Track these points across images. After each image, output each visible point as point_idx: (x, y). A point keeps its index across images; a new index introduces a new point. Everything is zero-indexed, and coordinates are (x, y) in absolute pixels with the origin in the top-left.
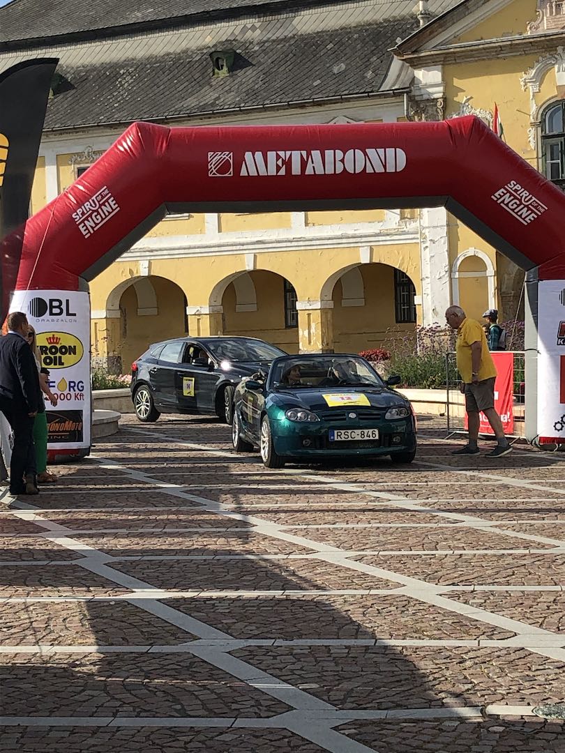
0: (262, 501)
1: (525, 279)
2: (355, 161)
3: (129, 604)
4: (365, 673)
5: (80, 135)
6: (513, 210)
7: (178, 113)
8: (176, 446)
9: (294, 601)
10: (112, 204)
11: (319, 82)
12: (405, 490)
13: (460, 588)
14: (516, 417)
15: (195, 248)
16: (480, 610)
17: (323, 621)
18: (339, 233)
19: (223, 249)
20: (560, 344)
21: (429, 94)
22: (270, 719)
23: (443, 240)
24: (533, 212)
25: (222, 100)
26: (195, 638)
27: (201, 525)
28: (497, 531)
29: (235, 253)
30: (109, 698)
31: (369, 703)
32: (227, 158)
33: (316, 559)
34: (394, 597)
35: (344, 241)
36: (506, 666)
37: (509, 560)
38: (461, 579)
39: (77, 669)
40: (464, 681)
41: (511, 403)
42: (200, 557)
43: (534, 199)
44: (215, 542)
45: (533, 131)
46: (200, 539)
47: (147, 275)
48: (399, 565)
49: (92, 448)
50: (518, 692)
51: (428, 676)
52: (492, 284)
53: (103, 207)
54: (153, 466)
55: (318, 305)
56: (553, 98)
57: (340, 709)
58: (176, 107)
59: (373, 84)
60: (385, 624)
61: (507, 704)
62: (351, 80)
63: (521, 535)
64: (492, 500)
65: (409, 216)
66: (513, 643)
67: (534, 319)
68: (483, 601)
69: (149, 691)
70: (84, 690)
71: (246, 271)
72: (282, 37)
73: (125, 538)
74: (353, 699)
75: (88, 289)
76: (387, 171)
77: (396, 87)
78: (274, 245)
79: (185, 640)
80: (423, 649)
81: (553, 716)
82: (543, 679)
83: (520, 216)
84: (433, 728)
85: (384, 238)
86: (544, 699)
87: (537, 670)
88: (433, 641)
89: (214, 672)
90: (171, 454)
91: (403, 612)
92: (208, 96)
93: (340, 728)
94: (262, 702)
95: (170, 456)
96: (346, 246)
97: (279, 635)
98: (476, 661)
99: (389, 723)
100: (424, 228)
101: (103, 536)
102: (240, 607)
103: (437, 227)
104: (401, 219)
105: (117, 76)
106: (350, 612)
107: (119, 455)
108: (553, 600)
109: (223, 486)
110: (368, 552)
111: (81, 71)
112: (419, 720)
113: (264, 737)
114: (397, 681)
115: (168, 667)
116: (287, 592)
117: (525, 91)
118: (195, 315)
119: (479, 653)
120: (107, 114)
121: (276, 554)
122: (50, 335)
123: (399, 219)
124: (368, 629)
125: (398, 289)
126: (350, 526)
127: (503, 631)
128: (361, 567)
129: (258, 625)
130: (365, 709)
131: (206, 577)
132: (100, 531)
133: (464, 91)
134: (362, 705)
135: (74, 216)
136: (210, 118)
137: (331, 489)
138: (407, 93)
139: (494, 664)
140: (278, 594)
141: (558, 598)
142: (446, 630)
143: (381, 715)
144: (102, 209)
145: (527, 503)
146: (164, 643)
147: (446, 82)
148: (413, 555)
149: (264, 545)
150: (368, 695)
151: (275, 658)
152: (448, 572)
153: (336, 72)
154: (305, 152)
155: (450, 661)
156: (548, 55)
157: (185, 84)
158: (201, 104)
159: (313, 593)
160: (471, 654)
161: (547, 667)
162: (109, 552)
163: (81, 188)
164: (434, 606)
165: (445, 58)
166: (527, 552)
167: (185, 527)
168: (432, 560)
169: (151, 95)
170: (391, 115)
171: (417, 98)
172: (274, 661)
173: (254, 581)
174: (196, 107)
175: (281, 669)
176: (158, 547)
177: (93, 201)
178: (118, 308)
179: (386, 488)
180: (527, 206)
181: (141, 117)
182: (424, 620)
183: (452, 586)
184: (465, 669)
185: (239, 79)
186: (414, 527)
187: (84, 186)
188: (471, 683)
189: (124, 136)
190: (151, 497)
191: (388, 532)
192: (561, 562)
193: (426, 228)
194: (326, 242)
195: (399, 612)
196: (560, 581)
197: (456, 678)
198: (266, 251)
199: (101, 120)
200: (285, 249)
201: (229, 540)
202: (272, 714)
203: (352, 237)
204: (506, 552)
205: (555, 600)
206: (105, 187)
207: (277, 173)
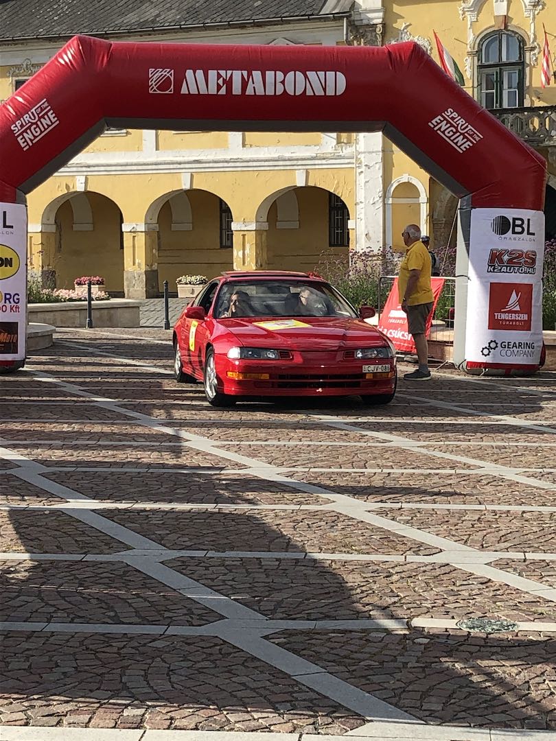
0: (195, 416)
1: (459, 207)
2: (296, 83)
3: (63, 513)
4: (295, 585)
5: (20, 47)
6: (449, 138)
7: (118, 28)
8: (110, 361)
9: (226, 514)
10: (51, 117)
11: (260, 2)
13: (388, 505)
15: (132, 165)
16: (407, 527)
17: (255, 534)
18: (276, 155)
19: (160, 167)
20: (491, 271)
21: (369, 19)
22: (202, 627)
23: (377, 166)
24: (468, 140)
25: (162, 17)
26: (129, 548)
27: (136, 439)
28: (424, 451)
29: (172, 171)
30: (44, 604)
31: (298, 613)
32: (168, 75)
33: (248, 475)
34: (324, 513)
35: (281, 163)
36: (431, 581)
37: (436, 479)
38: (389, 496)
39: (11, 576)
40: (391, 594)
42: (133, 470)
43: (470, 127)
44: (149, 455)
45: (469, 60)
46: (134, 453)
47: (83, 190)
48: (329, 482)
49: (27, 360)
50: (443, 605)
51: (356, 589)
52: (424, 210)
53: (42, 120)
54: (88, 380)
55: (253, 227)
56: (490, 27)
57: (271, 619)
58: (116, 23)
59: (314, 7)
60: (315, 538)
61: (432, 617)
62: (292, 2)
63: (447, 456)
64: (422, 422)
65: (345, 141)
66: (438, 559)
67: (466, 246)
68: (410, 518)
69: (83, 598)
70: (18, 596)
71: (182, 190)
73: (60, 449)
74: (283, 610)
75: (26, 202)
76: (327, 94)
77: (336, 11)
78: (211, 165)
79: (118, 549)
80: (351, 563)
81: (476, 629)
82: (467, 594)
83: (456, 144)
84: (361, 639)
85: (320, 162)
86: (468, 613)
87: (461, 585)
88: (361, 555)
89: (147, 581)
90: (106, 369)
91: (333, 526)
92: (148, 13)
93: (270, 637)
94: (194, 611)
95: (104, 370)
96: (282, 168)
97: (212, 547)
98: (403, 575)
99: (318, 633)
100: (359, 153)
101: (37, 446)
102: (173, 518)
103: (373, 152)
104: (337, 143)
106: (280, 526)
107: (54, 368)
108: (477, 518)
109: (156, 401)
110: (299, 469)
112: (346, 631)
113: (196, 644)
114: (326, 593)
115: (101, 576)
116: (220, 506)
117: (463, 20)
118: (130, 232)
119: (405, 568)
120: (47, 27)
121: (209, 469)
123: (335, 143)
124: (298, 543)
125: (333, 213)
126: (282, 443)
127: (429, 547)
129: (190, 537)
130: (294, 619)
131: (140, 489)
132: (34, 442)
133: (403, 18)
134: (291, 615)
135: (12, 128)
136: (150, 35)
138: (347, 17)
139: (420, 579)
140: (210, 507)
141: (483, 517)
142: (374, 545)
143: (310, 625)
144: (41, 122)
145: (454, 425)
146: (98, 552)
147: (386, 7)
148: (342, 473)
149: (197, 459)
150: (297, 606)
151: (207, 568)
152: (377, 489)
154: (246, 72)
155: (377, 575)
158: (141, 21)
159: (245, 507)
160: (398, 569)
161: (471, 582)
162: (44, 463)
163: (20, 99)
164: (362, 522)
166: (453, 472)
167: (119, 441)
168: (361, 478)
169: (91, 10)
170: (331, 38)
171: (357, 23)
172: (206, 572)
173: (188, 494)
174: (136, 23)
175: (213, 580)
176: (93, 459)
177: (32, 113)
178: (54, 222)
180: (463, 134)
181: (80, 31)
182: (352, 535)
183: (380, 503)
184: (392, 583)
186: (344, 446)
187: (23, 97)
188: (398, 596)
189: (65, 49)
190: (86, 410)
191: (319, 450)
192: (486, 482)
193: (362, 153)
194: (263, 163)
195: (329, 527)
196: (485, 501)
197: (383, 591)
198: (203, 170)
199: (40, 33)
200: (222, 170)
201: (163, 453)
202: (204, 622)
203: (289, 160)
204: (432, 471)
205: (479, 518)
206: (45, 100)
207: (218, 92)
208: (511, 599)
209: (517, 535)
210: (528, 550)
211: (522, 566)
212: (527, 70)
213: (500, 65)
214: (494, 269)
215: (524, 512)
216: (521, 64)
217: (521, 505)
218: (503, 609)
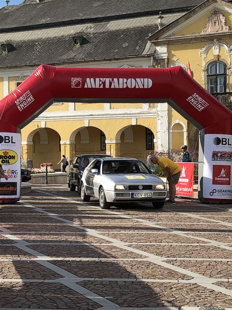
0: (90, 221)
1: (199, 133)
2: (131, 83)
3: (35, 262)
4: (132, 292)
5: (19, 69)
6: (195, 105)
7: (59, 61)
8: (55, 198)
9: (103, 262)
10: (31, 98)
11: (117, 50)
12: (149, 218)
13: (171, 259)
14: (194, 190)
15: (64, 117)
16: (179, 268)
17: (115, 271)
18: (123, 112)
19: (76, 117)
20: (213, 160)
21: (162, 57)
23: (166, 116)
24: (203, 106)
25: (77, 56)
26: (62, 277)
27: (65, 231)
28: (185, 235)
29: (81, 119)
30: (27, 301)
31: (133, 304)
32: (79, 80)
33: (112, 246)
34: (144, 262)
35: (126, 115)
36: (189, 291)
37: (191, 248)
38: (171, 255)
39: (14, 289)
40: (172, 296)
41: (193, 183)
42: (64, 244)
43: (204, 101)
44: (71, 238)
45: (203, 73)
46: (65, 237)
47: (44, 127)
48: (146, 249)
49: (21, 198)
50: (194, 301)
51: (158, 294)
52: (185, 135)
54: (46, 206)
55: (114, 142)
56: (212, 60)
57: (122, 307)
58: (58, 59)
59: (139, 52)
60: (140, 272)
61: (189, 306)
62: (130, 50)
63: (196, 238)
64: (185, 223)
65: (152, 106)
66: (192, 281)
67: (203, 150)
68: (180, 264)
69: (44, 298)
70: (16, 297)
71: (85, 127)
72: (103, 31)
73: (34, 235)
74: (127, 303)
75: (21, 132)
76: (144, 88)
77: (148, 53)
78: (97, 116)
79: (58, 277)
80: (155, 283)
82: (204, 296)
83: (198, 108)
85: (142, 115)
86: (204, 305)
87: (202, 292)
88: (159, 280)
89: (70, 291)
90: (53, 201)
91: (148, 268)
92: (72, 55)
94: (90, 304)
95: (52, 202)
96: (126, 117)
97: (97, 277)
98: (177, 288)
100: (158, 111)
101: (25, 234)
102: (81, 264)
103: (164, 111)
104: (149, 107)
105: (34, 45)
106: (126, 268)
107: (32, 201)
109: (74, 215)
110: (134, 243)
111: (19, 43)
114: (145, 296)
115: (51, 288)
116: (101, 259)
117: (201, 57)
118: (64, 144)
119: (178, 285)
120: (30, 61)
121: (96, 243)
122: (4, 151)
124: (133, 275)
125: (147, 136)
126: (126, 232)
127: (188, 276)
128: (131, 249)
129: (88, 272)
130: (132, 307)
131: (67, 252)
132: (24, 232)
133: (176, 56)
134: (130, 305)
135: (15, 102)
136: (72, 64)
137: (118, 217)
138: (153, 56)
139: (184, 290)
140: (96, 259)
141: (211, 264)
142: (165, 276)
144: (27, 100)
145: (198, 225)
146: (49, 279)
147: (169, 52)
148: (152, 245)
149: (91, 239)
150: (133, 302)
151: (95, 285)
152: (166, 252)
153: (124, 47)
154: (111, 79)
155: (166, 288)
156: (210, 42)
157: (63, 49)
158: (69, 58)
159: (111, 260)
160: (175, 286)
161: (206, 291)
162: (27, 241)
163: (19, 91)
164: (160, 266)
165: (168, 42)
166: (198, 244)
167: (58, 231)
168: (160, 247)
169: (48, 54)
170: (146, 65)
171: (157, 58)
172: (95, 287)
173: (87, 254)
174: (66, 59)
175: (97, 290)
176: (47, 239)
177: (24, 96)
178: (32, 141)
179: (141, 217)
180: (201, 104)
181: (43, 62)
182: (156, 271)
183: (167, 258)
184: (173, 292)
185: (84, 48)
186: (152, 234)
187: (20, 90)
188: (175, 297)
189: (37, 70)
190: (45, 219)
191: (142, 235)
192: (212, 249)
193: (159, 111)
194: (118, 116)
195: (146, 268)
196: (211, 257)
197: (169, 295)
198: (93, 119)
199: (27, 63)
200: (101, 118)
201: (77, 237)
202: (94, 308)
203: (129, 114)
204: (189, 244)
205: (209, 264)
206: (29, 91)
207: (100, 87)
208: (223, 299)
209: (226, 271)
210: (229, 277)
211: (227, 285)
212: (228, 77)
213: (216, 75)
214: (214, 159)
215: (228, 262)
216: (225, 75)
217: (226, 258)
218: (219, 303)
